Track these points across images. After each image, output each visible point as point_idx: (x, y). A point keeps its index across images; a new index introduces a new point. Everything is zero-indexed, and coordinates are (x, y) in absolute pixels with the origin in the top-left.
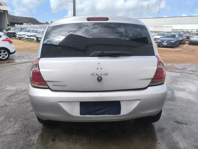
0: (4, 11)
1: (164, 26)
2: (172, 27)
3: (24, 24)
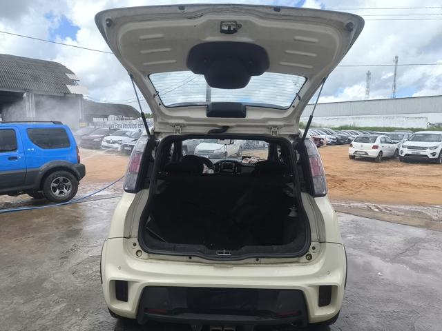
1: (407, 116)
2: (427, 118)
3: (110, 116)
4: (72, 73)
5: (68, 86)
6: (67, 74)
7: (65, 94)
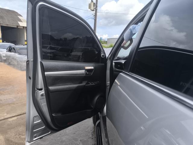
0: (23, 27)
4: (21, 16)
5: (19, 23)
6: (18, 16)
7: (17, 26)
